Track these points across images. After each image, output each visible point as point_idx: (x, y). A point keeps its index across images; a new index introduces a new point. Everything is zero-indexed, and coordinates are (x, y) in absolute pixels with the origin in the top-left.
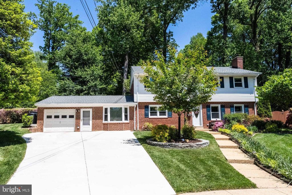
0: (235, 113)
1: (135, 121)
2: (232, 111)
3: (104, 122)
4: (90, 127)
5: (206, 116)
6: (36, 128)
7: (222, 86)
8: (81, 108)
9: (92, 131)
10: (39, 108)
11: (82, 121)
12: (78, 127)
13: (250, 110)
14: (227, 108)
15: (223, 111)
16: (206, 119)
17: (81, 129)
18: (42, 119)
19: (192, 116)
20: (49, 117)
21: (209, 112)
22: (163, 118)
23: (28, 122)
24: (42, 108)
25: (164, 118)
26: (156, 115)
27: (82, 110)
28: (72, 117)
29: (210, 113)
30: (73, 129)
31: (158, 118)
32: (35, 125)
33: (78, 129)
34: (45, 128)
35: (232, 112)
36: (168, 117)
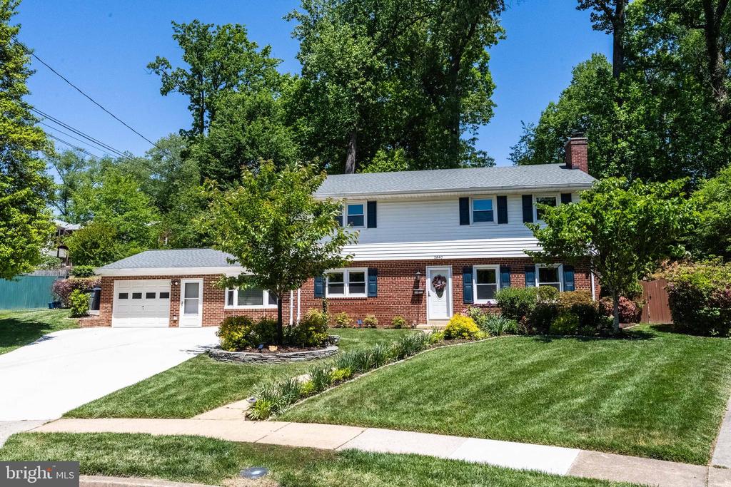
0: (540, 285)
1: (292, 306)
2: (530, 280)
3: (227, 307)
4: (198, 318)
5: (461, 293)
6: (96, 318)
7: (503, 219)
8: (182, 277)
9: (203, 326)
10: (104, 278)
11: (184, 304)
12: (175, 318)
13: (579, 277)
14: (516, 273)
15: (505, 281)
16: (462, 301)
17: (181, 323)
18: (110, 301)
19: (427, 295)
20: (123, 296)
21: (469, 284)
22: (356, 299)
23: (80, 305)
24: (109, 277)
25: (359, 299)
26: (342, 292)
27: (183, 282)
28: (164, 295)
29: (472, 286)
30: (167, 320)
31: (343, 299)
32: (97, 313)
33: (175, 322)
34: (115, 319)
35: (528, 284)
36: (369, 297)
